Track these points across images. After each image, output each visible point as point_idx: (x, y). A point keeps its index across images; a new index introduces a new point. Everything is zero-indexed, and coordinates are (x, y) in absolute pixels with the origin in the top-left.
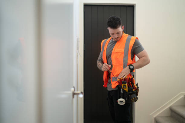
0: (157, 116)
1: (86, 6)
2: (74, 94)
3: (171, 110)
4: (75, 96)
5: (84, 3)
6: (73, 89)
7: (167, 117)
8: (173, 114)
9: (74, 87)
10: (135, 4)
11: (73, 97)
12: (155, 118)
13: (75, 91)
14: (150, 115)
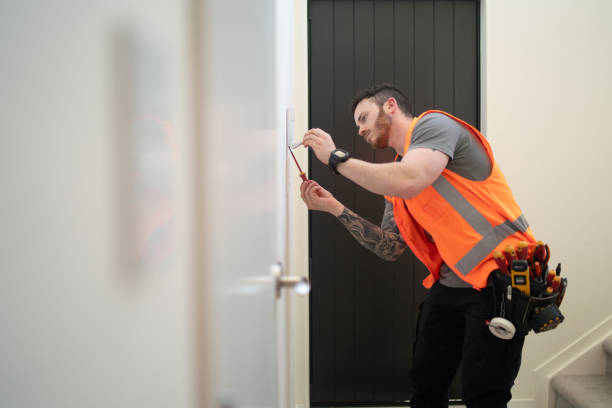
2: (280, 285)
3: (607, 353)
4: (283, 290)
6: (276, 270)
7: (594, 377)
9: (280, 264)
11: (278, 294)
12: (552, 382)
13: (282, 273)
14: (536, 369)
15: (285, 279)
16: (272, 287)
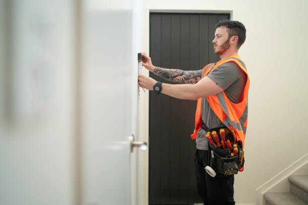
0: (268, 193)
1: (153, 14)
2: (133, 146)
3: (291, 182)
4: (135, 149)
5: (150, 10)
6: (131, 138)
7: (284, 193)
8: (294, 189)
9: (133, 135)
10: (232, 11)
11: (132, 150)
12: (264, 196)
13: (134, 140)
14: (256, 190)
15: (135, 143)
16: (129, 147)
